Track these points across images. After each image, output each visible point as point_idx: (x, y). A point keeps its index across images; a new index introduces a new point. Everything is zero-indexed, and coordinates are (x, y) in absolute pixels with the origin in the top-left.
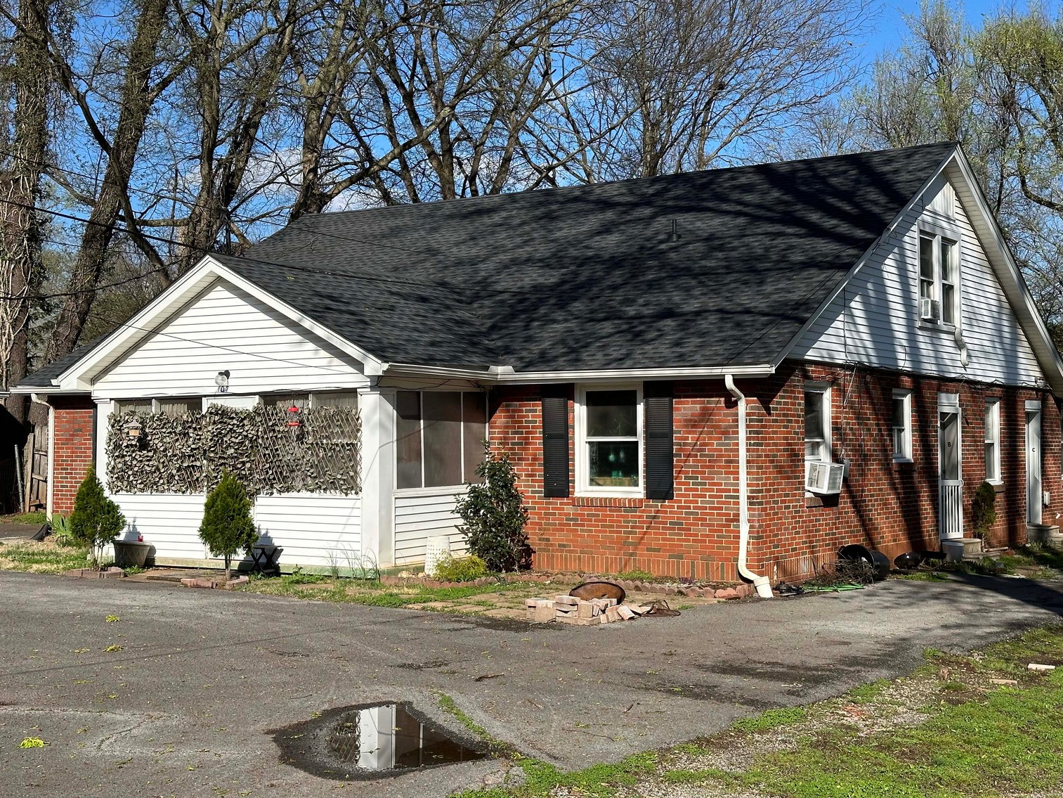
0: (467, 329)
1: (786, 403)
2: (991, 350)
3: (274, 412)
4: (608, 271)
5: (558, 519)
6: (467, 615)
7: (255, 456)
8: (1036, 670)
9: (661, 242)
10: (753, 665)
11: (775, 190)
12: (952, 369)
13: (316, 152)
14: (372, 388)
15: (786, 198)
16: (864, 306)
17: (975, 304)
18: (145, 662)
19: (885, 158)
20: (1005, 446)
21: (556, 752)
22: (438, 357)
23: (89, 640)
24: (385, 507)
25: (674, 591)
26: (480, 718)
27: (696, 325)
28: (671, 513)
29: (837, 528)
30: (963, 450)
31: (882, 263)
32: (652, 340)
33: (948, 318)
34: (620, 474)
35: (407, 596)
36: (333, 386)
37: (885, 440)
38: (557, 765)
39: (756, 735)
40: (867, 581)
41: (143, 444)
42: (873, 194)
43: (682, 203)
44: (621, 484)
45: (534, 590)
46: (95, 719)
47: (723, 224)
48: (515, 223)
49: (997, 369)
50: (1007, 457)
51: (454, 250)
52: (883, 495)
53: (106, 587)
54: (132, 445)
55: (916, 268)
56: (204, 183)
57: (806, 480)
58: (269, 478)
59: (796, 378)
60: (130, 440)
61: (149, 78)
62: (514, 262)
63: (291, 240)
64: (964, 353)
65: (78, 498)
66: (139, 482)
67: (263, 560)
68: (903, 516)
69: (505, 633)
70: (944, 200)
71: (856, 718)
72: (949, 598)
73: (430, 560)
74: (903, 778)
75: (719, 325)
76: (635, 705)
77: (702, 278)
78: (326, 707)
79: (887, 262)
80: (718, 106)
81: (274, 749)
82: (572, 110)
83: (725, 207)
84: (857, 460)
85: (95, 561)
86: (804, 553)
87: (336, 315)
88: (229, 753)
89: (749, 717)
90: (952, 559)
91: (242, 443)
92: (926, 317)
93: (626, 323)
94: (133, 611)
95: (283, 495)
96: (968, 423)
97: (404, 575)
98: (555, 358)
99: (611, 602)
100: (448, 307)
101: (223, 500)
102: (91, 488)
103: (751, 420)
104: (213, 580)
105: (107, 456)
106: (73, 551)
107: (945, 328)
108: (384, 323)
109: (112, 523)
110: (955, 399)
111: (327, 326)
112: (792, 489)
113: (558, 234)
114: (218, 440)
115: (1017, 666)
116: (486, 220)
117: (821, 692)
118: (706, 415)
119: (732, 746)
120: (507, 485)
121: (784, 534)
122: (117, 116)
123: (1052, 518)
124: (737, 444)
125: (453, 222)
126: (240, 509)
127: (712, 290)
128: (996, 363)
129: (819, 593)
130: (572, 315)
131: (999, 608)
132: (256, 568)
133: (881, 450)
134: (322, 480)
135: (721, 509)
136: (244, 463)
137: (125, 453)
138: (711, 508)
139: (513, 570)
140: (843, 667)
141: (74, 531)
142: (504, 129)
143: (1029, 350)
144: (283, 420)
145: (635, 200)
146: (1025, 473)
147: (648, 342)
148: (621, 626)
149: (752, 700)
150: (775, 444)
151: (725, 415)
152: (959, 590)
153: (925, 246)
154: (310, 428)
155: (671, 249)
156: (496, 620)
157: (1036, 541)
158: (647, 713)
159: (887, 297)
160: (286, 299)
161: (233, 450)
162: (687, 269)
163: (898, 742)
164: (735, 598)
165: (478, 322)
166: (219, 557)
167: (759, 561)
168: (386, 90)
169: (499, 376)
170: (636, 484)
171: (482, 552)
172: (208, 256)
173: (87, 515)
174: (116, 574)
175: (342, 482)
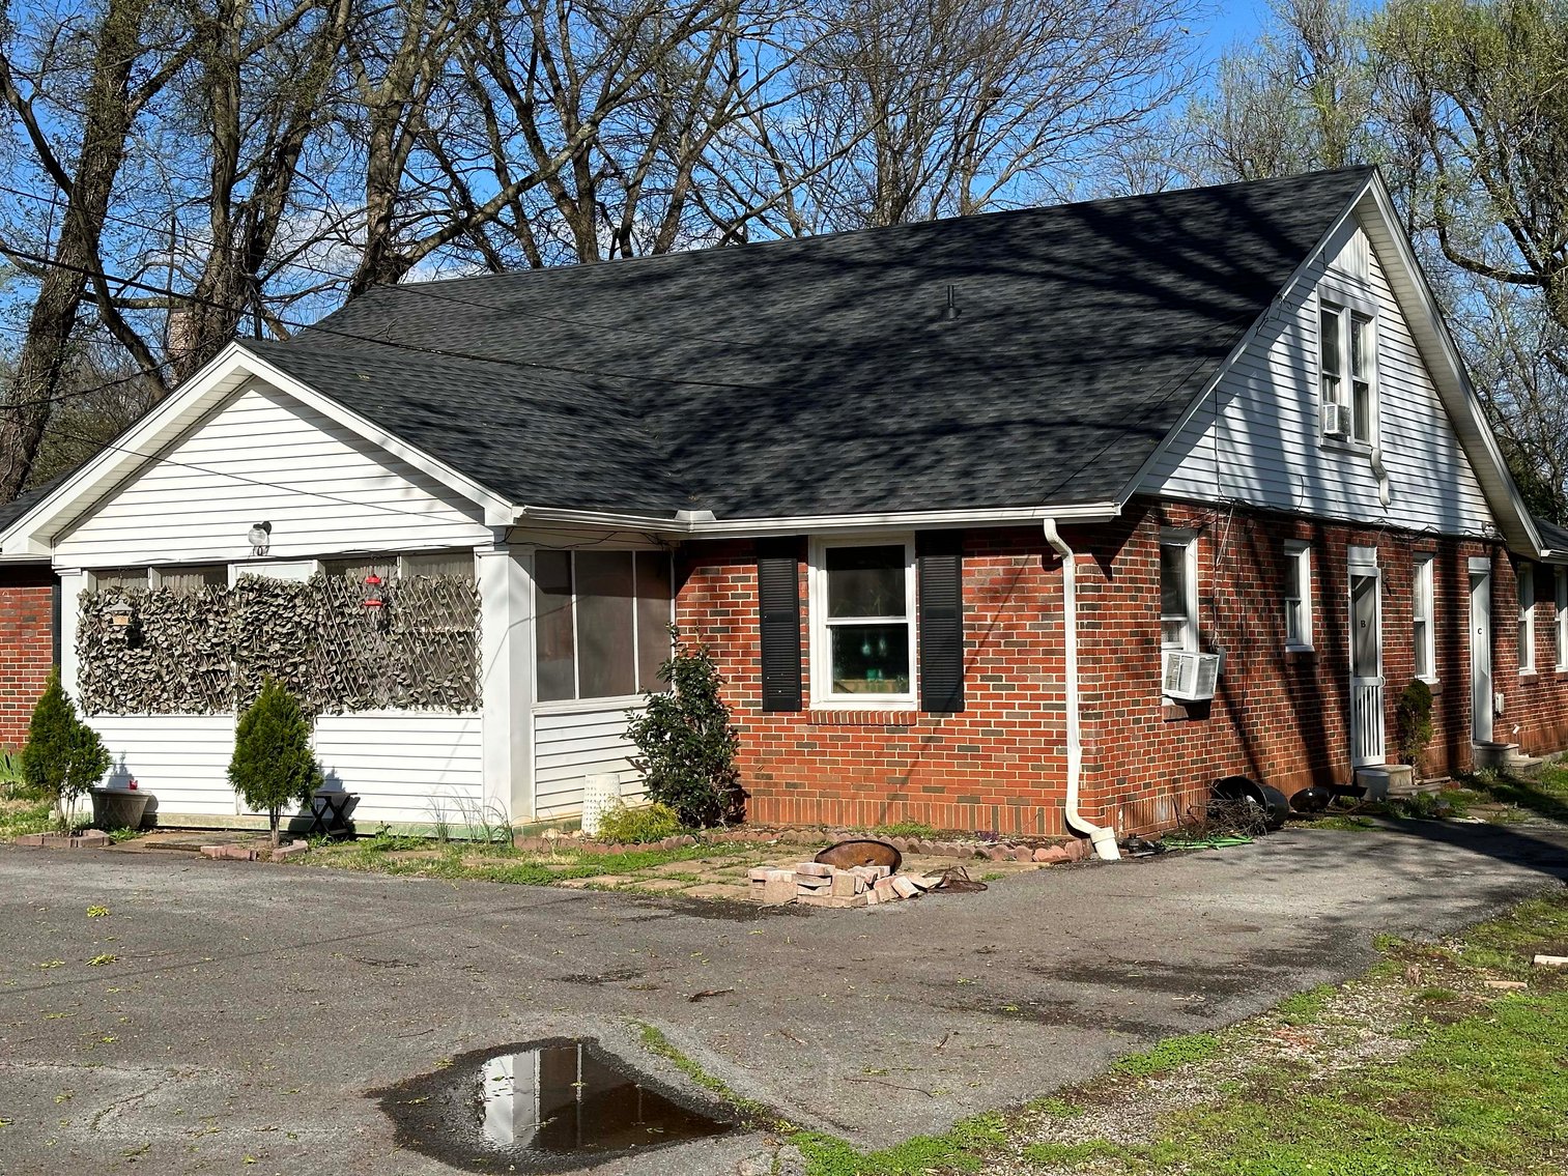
0: (638, 455)
1: (1134, 562)
2: (1421, 481)
3: (343, 586)
4: (851, 365)
5: (785, 745)
6: (657, 894)
7: (313, 653)
8: (1548, 965)
9: (932, 320)
10: (1119, 967)
11: (1103, 241)
12: (1368, 511)
13: (390, 191)
14: (498, 545)
15: (1118, 251)
16: (1245, 415)
17: (1399, 412)
18: (155, 980)
19: (1266, 191)
20: (1441, 625)
21: (843, 1116)
22: (598, 497)
23: (64, 946)
24: (519, 728)
25: (970, 853)
26: (712, 1063)
27: (994, 444)
28: (961, 732)
29: (1208, 752)
30: (1384, 632)
31: (1269, 350)
32: (927, 468)
33: (1361, 433)
34: (880, 674)
35: (561, 868)
36: (435, 544)
37: (1275, 618)
38: (851, 1140)
39: (1152, 1082)
40: (1257, 831)
41: (135, 637)
42: (1252, 245)
43: (960, 262)
44: (881, 690)
45: (755, 855)
46: (83, 1078)
47: (1024, 293)
48: (702, 295)
49: (1431, 510)
50: (1444, 643)
51: (611, 336)
52: (1273, 701)
53: (83, 861)
54: (117, 640)
55: (1317, 356)
56: (217, 238)
57: (1164, 679)
58: (335, 688)
59: (1148, 524)
60: (114, 632)
61: (128, 78)
62: (706, 353)
63: (355, 325)
64: (1385, 486)
65: (34, 723)
66: (130, 697)
67: (329, 815)
68: (1301, 733)
69: (722, 923)
70: (1353, 255)
71: (1300, 1050)
72: (1382, 855)
73: (589, 811)
74: (1405, 1148)
75: (1029, 444)
76: (952, 1036)
77: (999, 374)
78: (459, 1049)
79: (1276, 347)
80: (990, 125)
81: (385, 1124)
82: (771, 134)
83: (1025, 266)
84: (1235, 649)
85: (63, 820)
86: (1162, 791)
87: (438, 434)
88: (311, 1132)
89: (1136, 1052)
90: (1374, 796)
91: (293, 633)
92: (1330, 432)
93: (885, 443)
94: (129, 898)
95: (358, 713)
96: (1389, 592)
97: (552, 834)
98: (777, 497)
99: (882, 871)
100: (607, 422)
101: (268, 720)
102: (55, 707)
103: (1083, 589)
104: (251, 848)
105: (78, 657)
106: (27, 807)
107: (1358, 449)
108: (513, 446)
109: (89, 762)
110: (1372, 555)
111: (425, 450)
112: (1144, 694)
113: (771, 311)
114: (254, 631)
115: (1516, 960)
116: (657, 291)
117: (1236, 1007)
118: (1014, 580)
119: (1118, 1100)
120: (707, 694)
121: (1132, 763)
122: (81, 138)
123: (1507, 732)
124: (1062, 626)
125: (607, 295)
126: (293, 737)
127: (1015, 391)
128: (1429, 501)
129: (1189, 852)
130: (800, 431)
131: (1465, 868)
132: (319, 827)
133: (1269, 634)
134: (419, 690)
135: (1038, 725)
136: (295, 665)
137: (106, 653)
138: (1022, 724)
139: (718, 824)
140: (1258, 967)
141: (29, 776)
142: (667, 162)
143: (1473, 482)
144: (357, 597)
145: (886, 259)
146: (1469, 665)
147: (922, 471)
148: (899, 909)
149: (1133, 1024)
150: (1118, 625)
151: (1045, 581)
152: (1396, 843)
153: (1328, 324)
154: (400, 610)
155: (947, 330)
156: (703, 903)
157: (1488, 768)
158: (973, 1048)
159: (1276, 401)
160: (358, 408)
161: (278, 645)
162: (975, 360)
163: (1377, 1088)
164: (1066, 861)
165: (653, 444)
166: (260, 812)
167: (1098, 803)
168: (489, 102)
169: (692, 527)
170: (905, 689)
171: (671, 798)
172: (234, 343)
173: (50, 748)
174: (96, 840)
175: (451, 692)
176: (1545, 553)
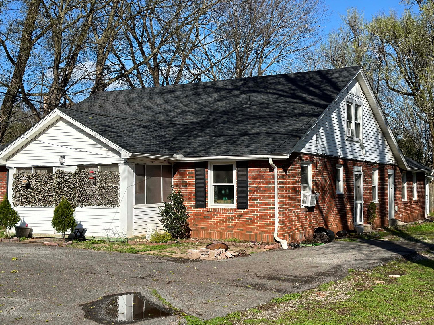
0: (164, 139)
1: (293, 170)
2: (374, 149)
3: (84, 173)
4: (221, 116)
5: (201, 217)
6: (164, 256)
7: (75, 191)
8: (392, 277)
9: (243, 105)
10: (280, 276)
11: (289, 84)
12: (359, 157)
13: (102, 66)
14: (125, 163)
15: (293, 87)
16: (324, 131)
17: (368, 131)
18: (28, 277)
19: (333, 72)
20: (380, 187)
21: (199, 312)
22: (152, 151)
23: (5, 268)
24: (130, 212)
25: (248, 246)
26: (168, 299)
27: (257, 138)
28: (247, 214)
29: (314, 221)
30: (363, 189)
31: (332, 114)
32: (240, 144)
33: (357, 136)
34: (227, 198)
35: (139, 249)
36: (108, 162)
37: (333, 185)
38: (200, 318)
39: (281, 304)
40: (325, 242)
41: (28, 186)
42: (327, 87)
43: (252, 89)
44: (227, 203)
45: (191, 246)
46: (7, 300)
47: (268, 98)
48: (184, 96)
49: (377, 157)
50: (381, 192)
51: (159, 107)
52: (332, 207)
53: (12, 246)
54: (23, 187)
55: (345, 116)
56: (55, 78)
57: (302, 201)
58: (81, 200)
59: (297, 161)
60: (22, 184)
61: (32, 35)
62: (184, 112)
63: (91, 102)
64: (364, 151)
66: (26, 202)
67: (78, 234)
68: (340, 216)
69: (179, 264)
70: (356, 89)
71: (321, 297)
72: (359, 249)
73: (148, 234)
74: (339, 321)
75: (266, 138)
76: (232, 292)
77: (260, 120)
78: (104, 295)
79: (334, 113)
80: (266, 50)
81: (83, 313)
82: (207, 51)
83: (269, 91)
84: (321, 193)
85: (7, 235)
86: (300, 231)
87: (110, 133)
88: (63, 314)
89: (278, 297)
90: (359, 233)
91: (70, 186)
92: (349, 136)
93: (229, 137)
94: (23, 256)
95: (87, 207)
96: (365, 178)
97: (138, 240)
98: (200, 151)
99: (223, 251)
100: (156, 131)
101: (62, 209)
102: (5, 204)
103: (279, 177)
104: (57, 242)
105: (13, 191)
107: (356, 140)
108: (130, 137)
109: (14, 219)
110: (360, 169)
111: (106, 138)
112: (296, 205)
113: (202, 101)
114: (60, 185)
115: (385, 276)
116: (172, 95)
117: (307, 286)
118: (261, 175)
119: (271, 309)
120: (181, 203)
121: (292, 223)
122: (18, 50)
123: (399, 216)
124: (274, 187)
125: (159, 96)
126: (69, 213)
127: (264, 124)
128: (376, 154)
129: (306, 247)
130: (207, 134)
131: (378, 252)
132: (76, 237)
133: (331, 189)
134: (103, 201)
135: (267, 213)
136: (71, 194)
137: (20, 190)
138: (263, 212)
139: (183, 238)
140: (316, 276)
142: (180, 58)
143: (389, 149)
144: (87, 176)
145: (233, 88)
146: (388, 198)
147: (238, 145)
148: (227, 261)
149: (279, 290)
150: (289, 187)
151: (269, 175)
152: (362, 245)
153: (349, 107)
154: (99, 180)
155: (247, 107)
156: (175, 258)
157: (392, 226)
158: (237, 296)
159: (333, 128)
160: (89, 126)
161: (66, 189)
162: (254, 116)
163: (337, 307)
164: (273, 249)
165: (169, 136)
166: (60, 233)
167: (283, 234)
168: (131, 41)
169: (177, 159)
170: (233, 203)
171: (170, 230)
172: (56, 108)
173: (4, 215)
174: (16, 240)
175: (112, 202)
176: (409, 169)
